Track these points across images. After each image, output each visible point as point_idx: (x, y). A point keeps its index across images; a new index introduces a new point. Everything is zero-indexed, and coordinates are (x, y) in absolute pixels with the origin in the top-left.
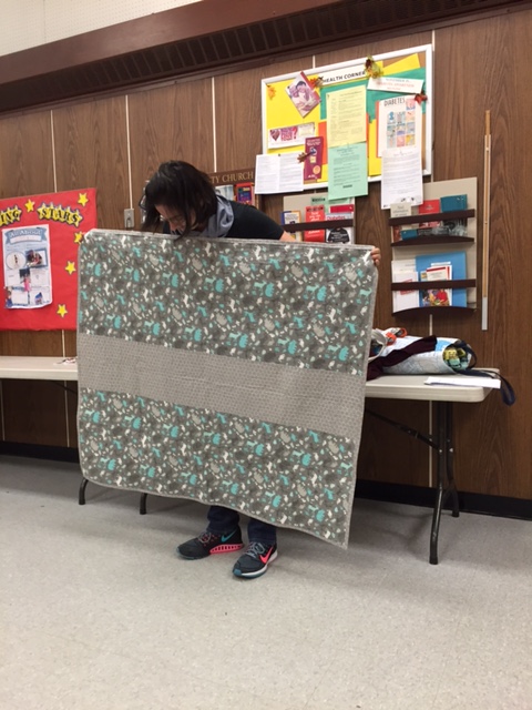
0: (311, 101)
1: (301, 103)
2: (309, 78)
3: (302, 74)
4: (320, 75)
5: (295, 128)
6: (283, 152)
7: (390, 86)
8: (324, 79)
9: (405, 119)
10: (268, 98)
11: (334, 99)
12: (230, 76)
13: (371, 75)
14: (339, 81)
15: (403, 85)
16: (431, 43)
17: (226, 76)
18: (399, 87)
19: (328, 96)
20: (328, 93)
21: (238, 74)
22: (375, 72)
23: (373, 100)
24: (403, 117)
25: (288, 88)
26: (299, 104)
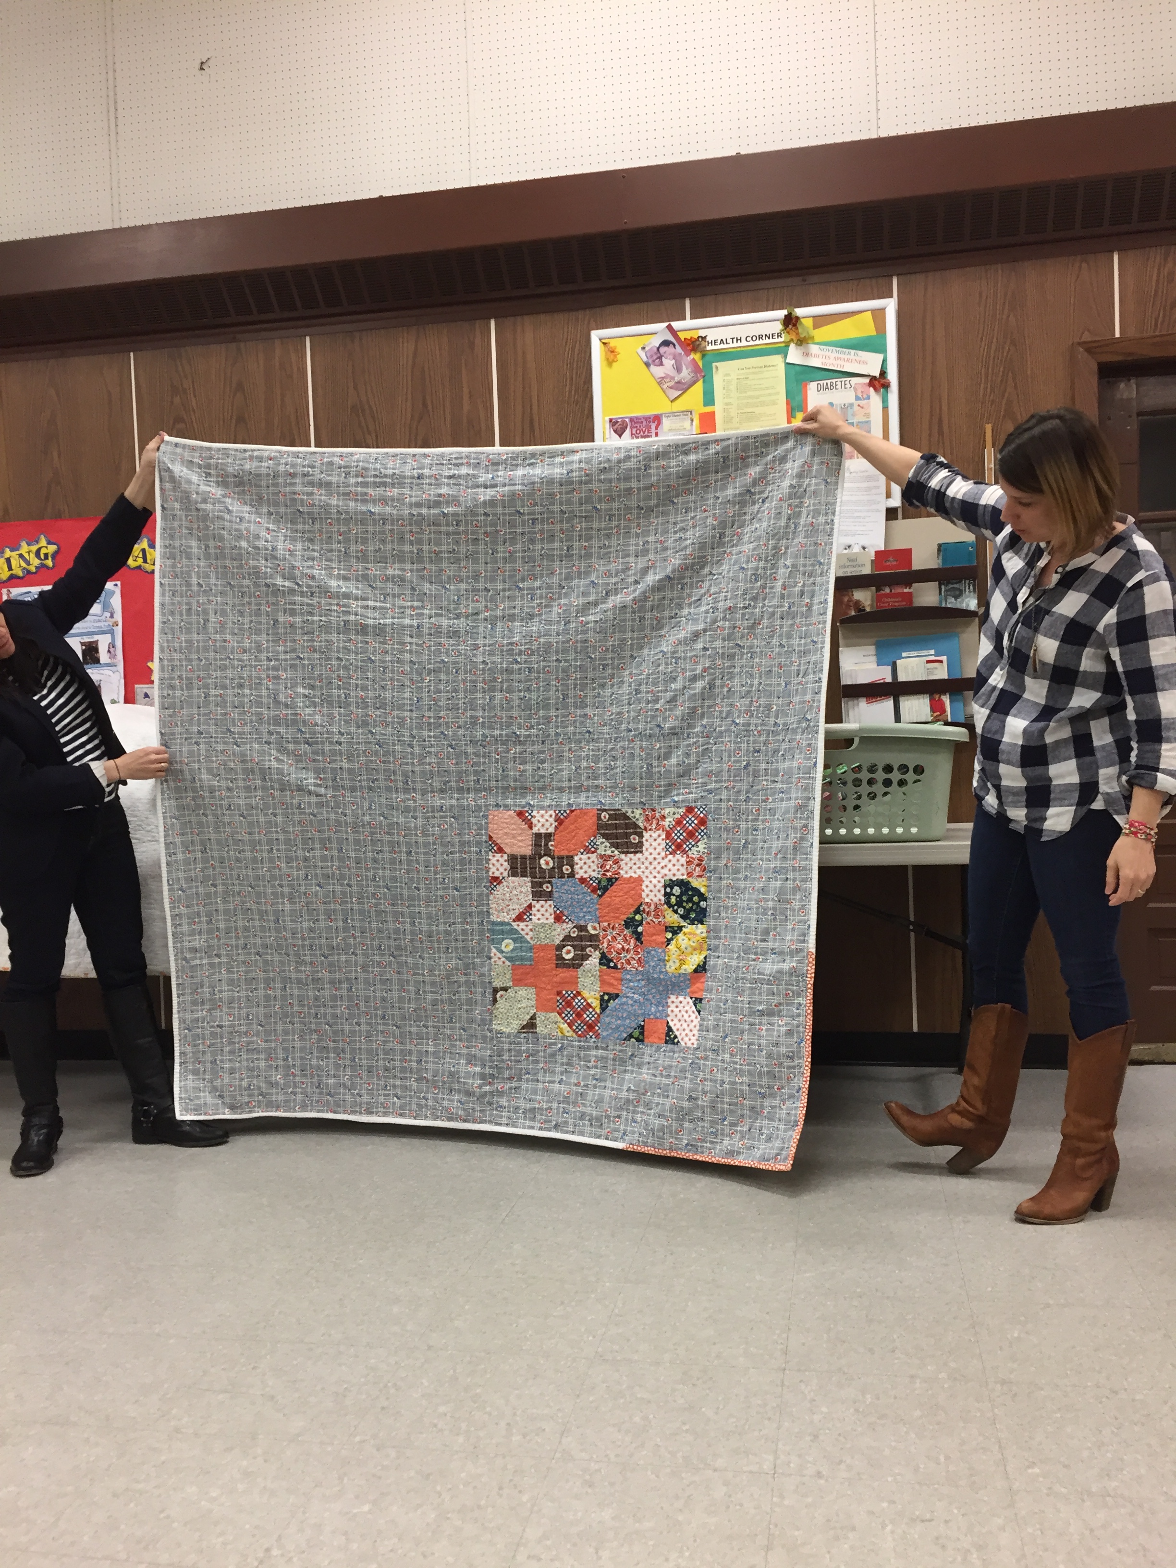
0: (686, 374)
1: (667, 376)
2: (682, 336)
3: (670, 328)
4: (702, 333)
5: (657, 419)
7: (827, 361)
8: (708, 339)
9: (854, 415)
10: (605, 363)
11: (728, 375)
12: (527, 319)
13: (792, 340)
14: (735, 345)
15: (848, 360)
16: (891, 297)
17: (519, 318)
18: (842, 363)
19: (717, 368)
20: (717, 364)
21: (542, 317)
22: (802, 336)
23: (797, 381)
24: (850, 411)
25: (643, 348)
26: (663, 378)
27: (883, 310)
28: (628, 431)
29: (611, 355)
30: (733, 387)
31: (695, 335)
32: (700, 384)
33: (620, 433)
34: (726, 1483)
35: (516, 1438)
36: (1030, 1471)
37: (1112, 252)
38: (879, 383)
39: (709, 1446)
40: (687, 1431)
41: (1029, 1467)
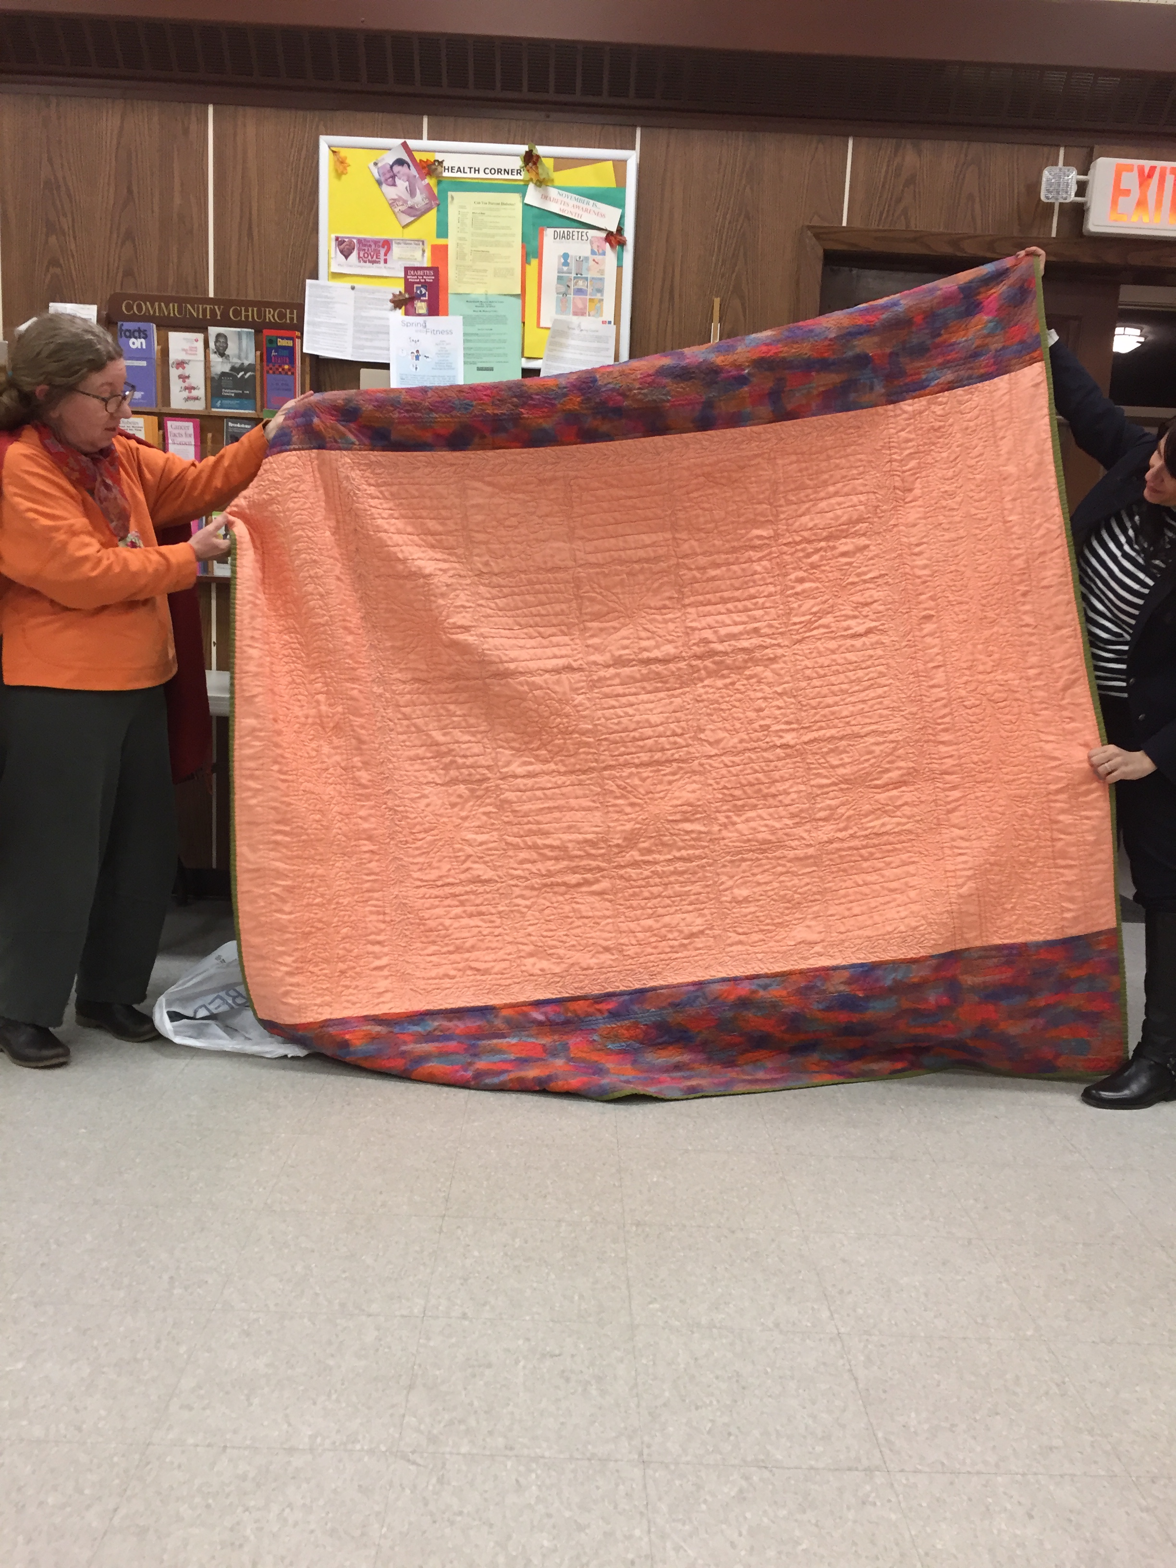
0: (419, 199)
1: (400, 198)
2: (418, 156)
3: (405, 145)
4: (439, 157)
5: (387, 244)
6: (360, 284)
7: (565, 208)
8: (445, 164)
9: (588, 269)
10: (333, 174)
11: (463, 207)
12: (250, 111)
13: (531, 180)
14: (473, 175)
15: (586, 210)
16: (634, 148)
17: (240, 109)
18: (580, 212)
19: (452, 198)
20: (453, 194)
21: (268, 111)
22: (542, 177)
23: (534, 225)
24: (585, 265)
25: (376, 164)
26: (395, 200)
27: (624, 162)
28: (355, 253)
29: (341, 166)
30: (468, 222)
31: (432, 157)
32: (433, 213)
33: (346, 254)
34: (378, 1329)
35: (177, 1291)
36: (651, 1306)
37: (847, 136)
38: (615, 239)
39: (366, 1292)
40: (346, 1279)
41: (650, 1303)
